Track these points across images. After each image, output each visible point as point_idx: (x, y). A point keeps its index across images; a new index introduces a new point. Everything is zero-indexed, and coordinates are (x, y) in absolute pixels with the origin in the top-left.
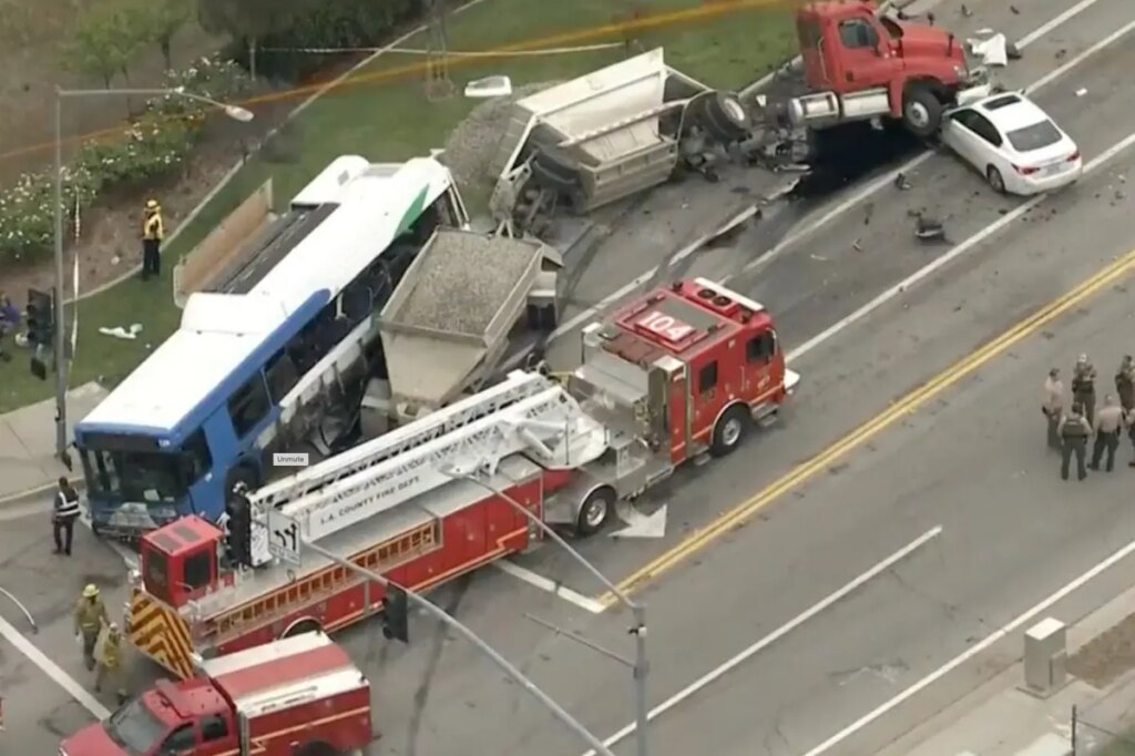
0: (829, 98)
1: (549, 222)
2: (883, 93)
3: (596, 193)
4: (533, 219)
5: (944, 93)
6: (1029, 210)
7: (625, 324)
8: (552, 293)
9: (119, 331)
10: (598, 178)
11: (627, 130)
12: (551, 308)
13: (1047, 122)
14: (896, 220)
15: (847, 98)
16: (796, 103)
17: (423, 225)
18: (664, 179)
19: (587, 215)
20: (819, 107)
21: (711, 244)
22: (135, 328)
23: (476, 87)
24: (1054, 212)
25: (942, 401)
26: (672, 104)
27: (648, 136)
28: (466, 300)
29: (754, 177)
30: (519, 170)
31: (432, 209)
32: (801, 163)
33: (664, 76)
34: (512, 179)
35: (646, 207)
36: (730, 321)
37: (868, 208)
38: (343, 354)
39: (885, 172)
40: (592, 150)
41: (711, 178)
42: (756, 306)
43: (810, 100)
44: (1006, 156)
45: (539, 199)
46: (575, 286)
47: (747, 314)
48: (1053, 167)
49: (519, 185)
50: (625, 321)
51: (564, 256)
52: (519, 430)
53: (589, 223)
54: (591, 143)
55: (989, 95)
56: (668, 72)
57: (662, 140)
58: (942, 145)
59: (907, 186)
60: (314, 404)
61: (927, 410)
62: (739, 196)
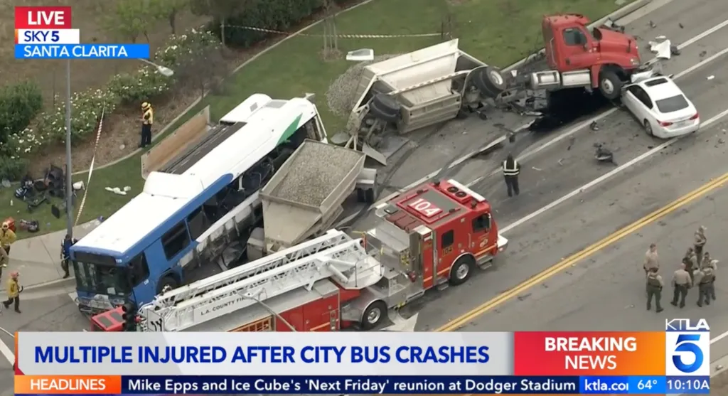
0: (554, 74)
1: (380, 139)
2: (587, 73)
3: (410, 123)
4: (370, 136)
5: (624, 75)
6: (665, 147)
7: (402, 205)
8: (372, 182)
9: (117, 190)
10: (411, 115)
11: (432, 87)
12: (370, 191)
13: (681, 96)
14: (587, 149)
15: (566, 75)
16: (535, 75)
17: (297, 138)
18: (454, 116)
19: (406, 135)
20: (548, 78)
21: (474, 157)
22: (126, 189)
23: (353, 55)
24: (680, 149)
25: (592, 260)
26: (460, 73)
27: (444, 91)
28: (315, 185)
29: (509, 118)
30: (363, 107)
31: (303, 128)
32: (537, 111)
33: (457, 56)
34: (359, 112)
35: (442, 132)
36: (462, 206)
37: (572, 140)
38: (240, 211)
39: (585, 120)
40: (409, 97)
41: (483, 117)
42: (480, 198)
43: (543, 74)
44: (655, 115)
45: (375, 124)
46: (390, 178)
47: (473, 203)
48: (681, 123)
49: (362, 116)
50: (401, 203)
51: (388, 159)
52: (327, 265)
53: (407, 140)
54: (409, 93)
55: (652, 77)
56: (460, 54)
57: (453, 93)
58: (622, 105)
59: (597, 129)
60: (219, 241)
61: (582, 265)
62: (498, 129)
